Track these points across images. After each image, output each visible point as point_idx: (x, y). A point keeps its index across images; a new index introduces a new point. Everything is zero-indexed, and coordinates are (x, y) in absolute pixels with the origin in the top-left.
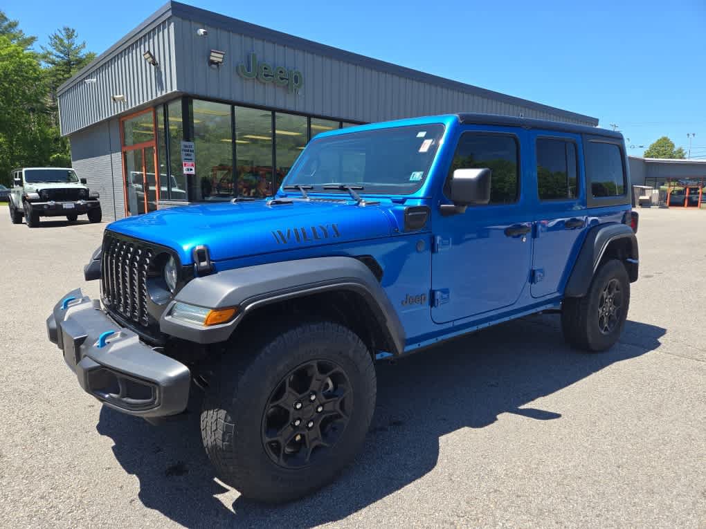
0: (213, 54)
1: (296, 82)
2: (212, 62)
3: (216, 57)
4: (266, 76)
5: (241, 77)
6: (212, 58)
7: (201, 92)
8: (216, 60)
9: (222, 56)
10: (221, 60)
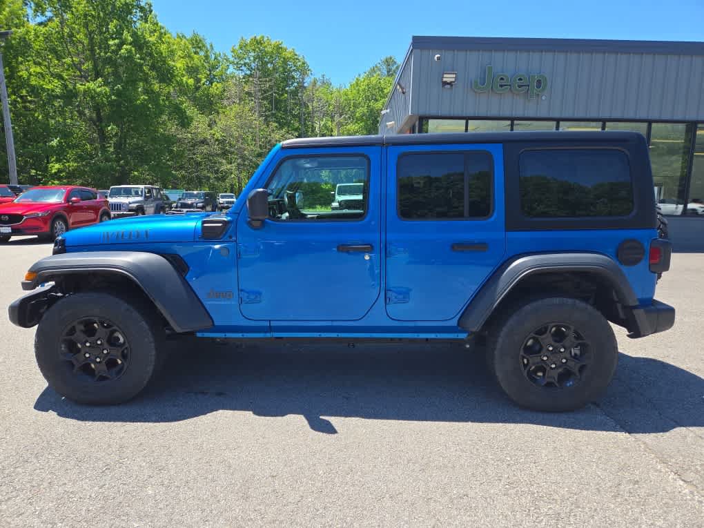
0: (445, 76)
1: (538, 86)
2: (445, 83)
3: (449, 78)
4: (501, 86)
5: (476, 92)
6: (444, 80)
7: (433, 112)
8: (448, 80)
9: (454, 76)
10: (453, 80)
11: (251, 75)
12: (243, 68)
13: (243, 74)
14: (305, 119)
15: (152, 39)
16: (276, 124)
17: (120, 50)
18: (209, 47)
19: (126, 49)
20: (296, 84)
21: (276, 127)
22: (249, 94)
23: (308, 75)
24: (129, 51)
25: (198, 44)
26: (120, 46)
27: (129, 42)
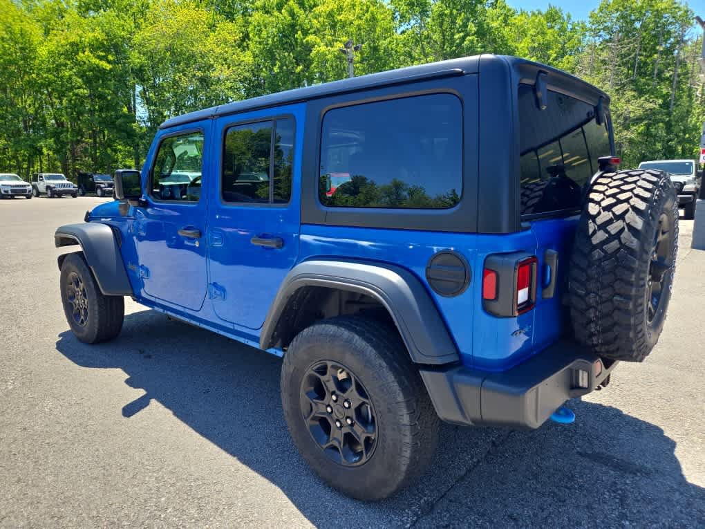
11: (610, 40)
12: (602, 33)
13: (601, 40)
14: (679, 82)
15: (495, 24)
16: (633, 93)
17: (463, 42)
18: (566, 18)
19: (469, 40)
20: (672, 40)
21: (634, 96)
22: (604, 62)
23: (692, 25)
24: (472, 42)
25: (552, 17)
26: (463, 39)
27: (473, 32)
